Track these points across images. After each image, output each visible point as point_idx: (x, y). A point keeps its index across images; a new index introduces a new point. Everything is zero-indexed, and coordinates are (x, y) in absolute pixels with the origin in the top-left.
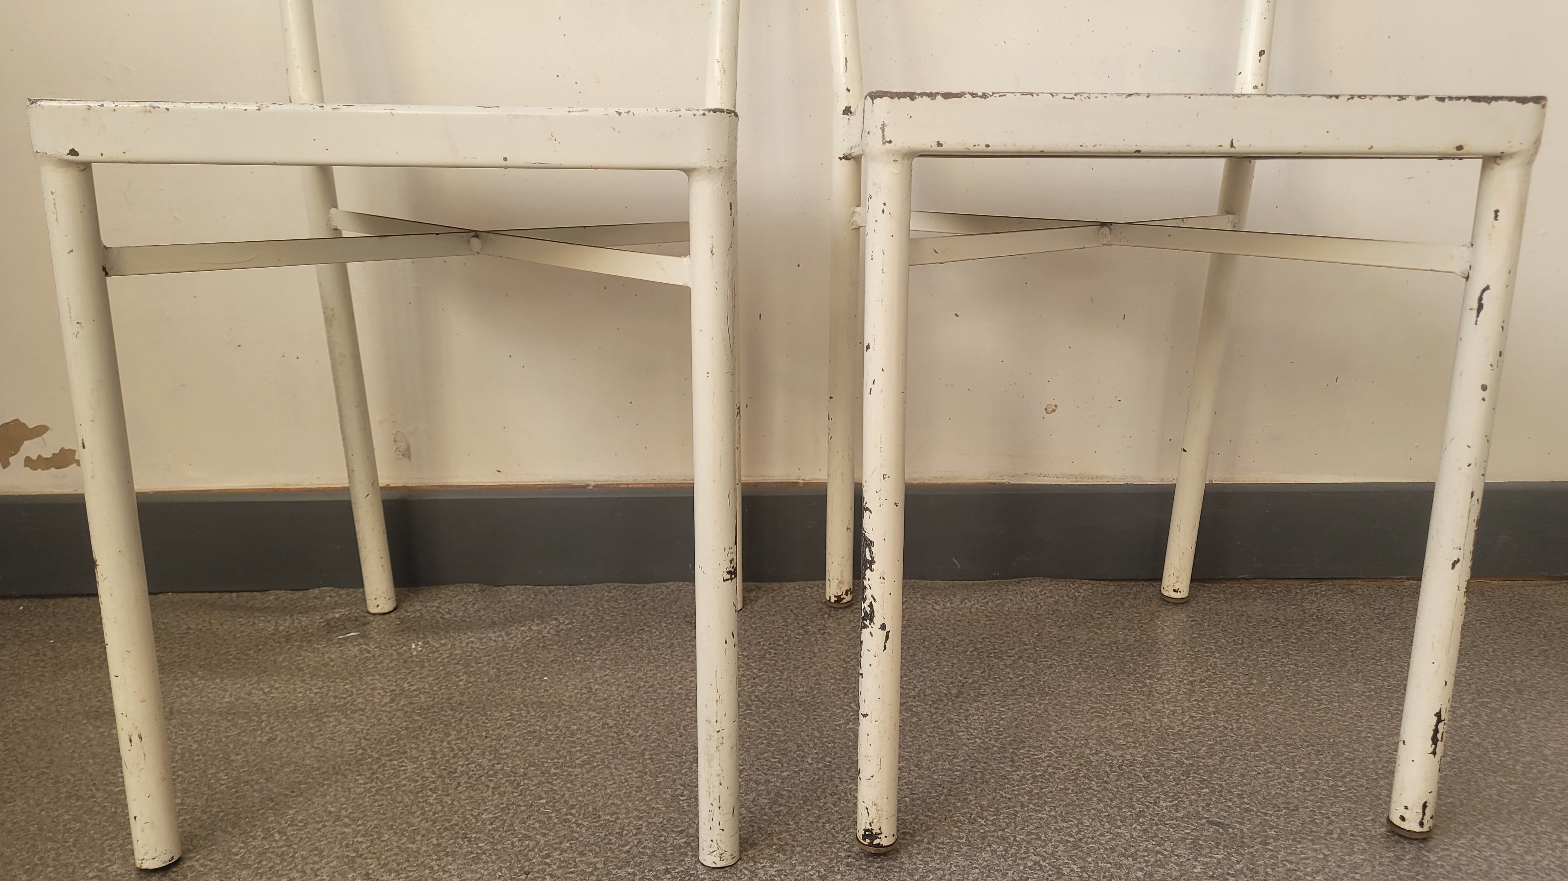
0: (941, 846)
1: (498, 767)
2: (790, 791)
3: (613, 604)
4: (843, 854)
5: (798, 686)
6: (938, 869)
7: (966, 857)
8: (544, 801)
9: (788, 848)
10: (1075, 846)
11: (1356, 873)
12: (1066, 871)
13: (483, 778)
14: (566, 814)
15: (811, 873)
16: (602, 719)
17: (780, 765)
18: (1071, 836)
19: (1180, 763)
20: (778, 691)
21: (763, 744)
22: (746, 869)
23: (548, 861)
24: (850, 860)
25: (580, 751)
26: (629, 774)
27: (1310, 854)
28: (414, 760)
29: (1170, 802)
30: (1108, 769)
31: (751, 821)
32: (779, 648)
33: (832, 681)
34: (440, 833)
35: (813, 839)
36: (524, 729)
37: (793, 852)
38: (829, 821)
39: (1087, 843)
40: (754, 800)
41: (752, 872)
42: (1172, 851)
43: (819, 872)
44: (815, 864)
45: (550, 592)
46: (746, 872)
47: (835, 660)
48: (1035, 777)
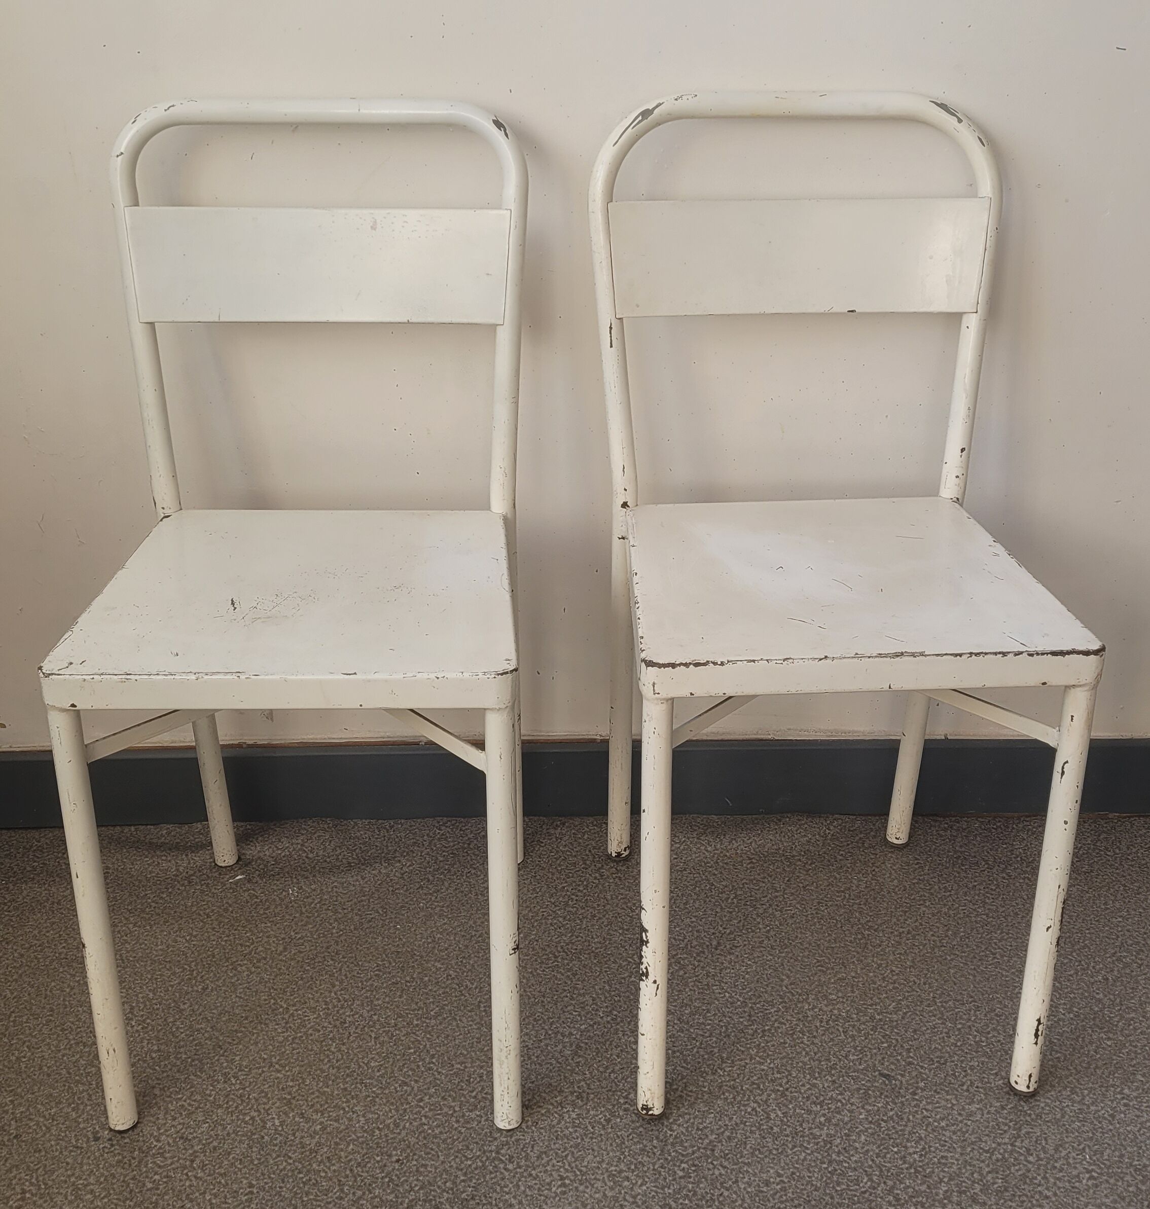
0: (690, 1094)
1: (375, 1018)
2: (586, 1044)
3: (443, 842)
4: (622, 1101)
5: (594, 936)
6: (686, 1114)
7: (706, 1103)
8: (412, 1051)
9: (585, 1095)
10: (783, 1095)
11: (969, 1120)
12: (773, 1116)
13: (366, 1028)
14: (429, 1063)
15: (600, 1116)
16: (445, 970)
17: (579, 1018)
18: (781, 1085)
19: (872, 1018)
20: (579, 941)
21: (567, 997)
22: (556, 1112)
23: (421, 1104)
24: (627, 1106)
25: (433, 1003)
26: (471, 1025)
27: (943, 1103)
28: (313, 1010)
29: (857, 1056)
30: (818, 1024)
31: (559, 1070)
32: (579, 894)
33: (620, 931)
34: (344, 1079)
35: (602, 1088)
36: (389, 980)
37: (588, 1098)
38: (613, 1071)
39: (791, 1092)
40: (561, 1052)
41: (560, 1116)
42: (849, 1100)
43: (605, 1116)
44: (603, 1109)
45: (391, 827)
46: (556, 1116)
47: (623, 909)
48: (764, 1031)
